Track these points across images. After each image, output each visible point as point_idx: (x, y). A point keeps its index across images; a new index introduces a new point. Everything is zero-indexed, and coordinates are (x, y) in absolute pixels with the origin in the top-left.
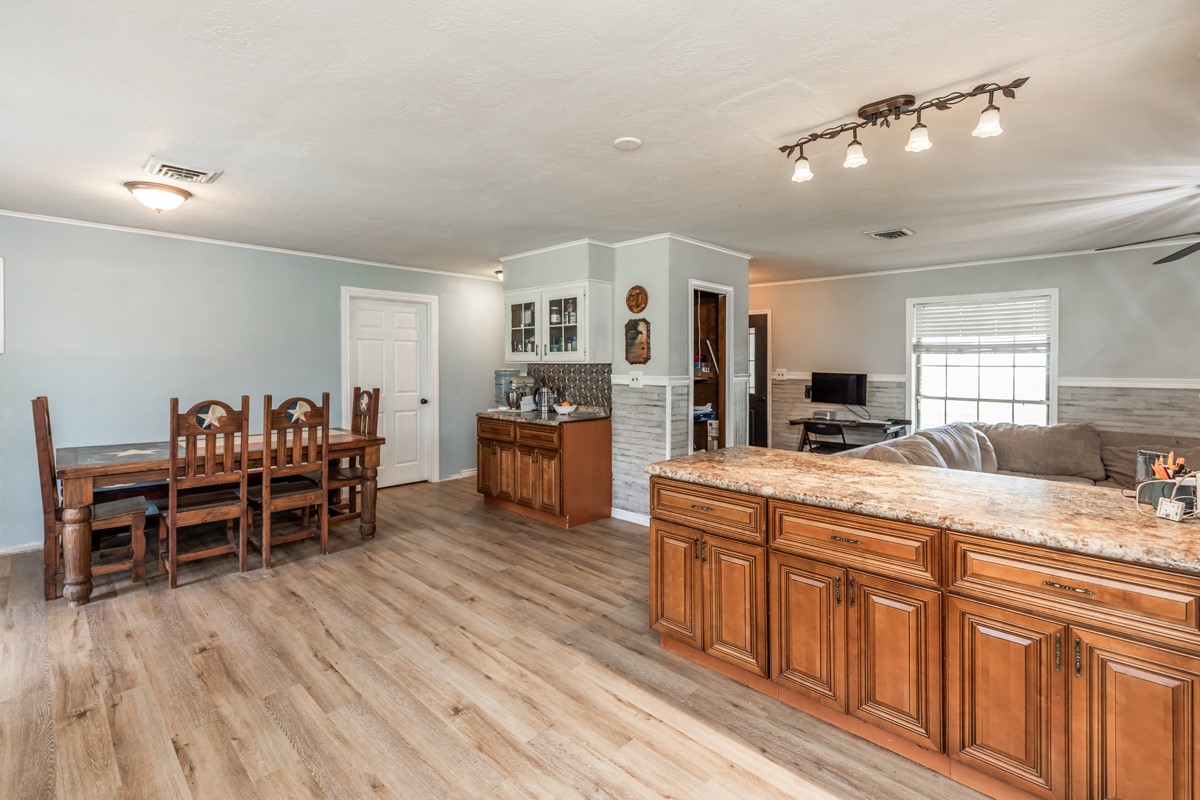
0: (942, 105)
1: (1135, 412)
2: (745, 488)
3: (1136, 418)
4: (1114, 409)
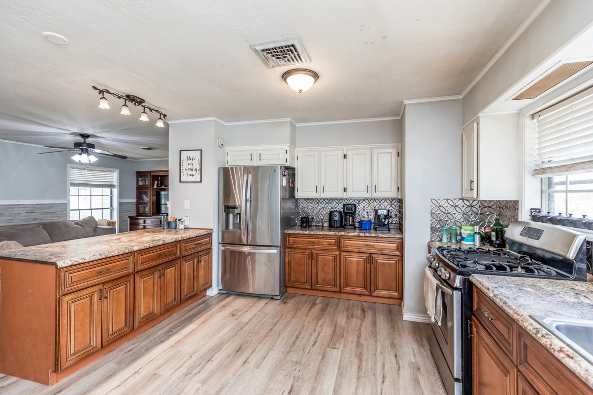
0: (151, 110)
2: (127, 251)
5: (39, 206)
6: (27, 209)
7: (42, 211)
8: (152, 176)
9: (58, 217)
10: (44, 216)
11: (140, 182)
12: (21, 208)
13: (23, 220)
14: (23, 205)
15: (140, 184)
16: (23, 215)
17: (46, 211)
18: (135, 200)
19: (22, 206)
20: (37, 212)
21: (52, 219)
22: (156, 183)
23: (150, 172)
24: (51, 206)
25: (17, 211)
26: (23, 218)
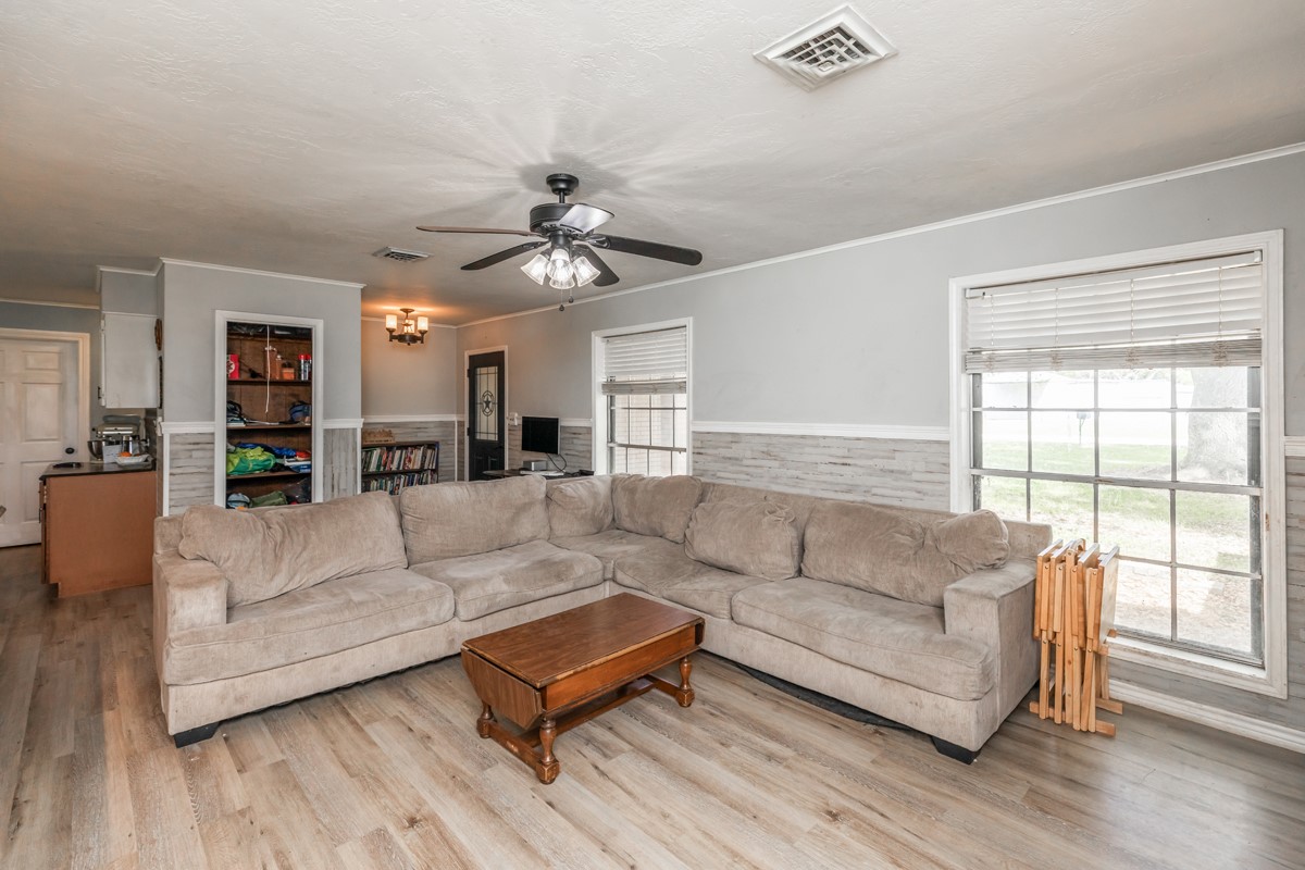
5: (861, 444)
7: (871, 463)
10: (873, 480)
12: (817, 446)
13: (824, 486)
14: (824, 437)
17: (881, 463)
19: (821, 440)
20: (855, 465)
21: (900, 498)
24: (895, 447)
26: (823, 478)
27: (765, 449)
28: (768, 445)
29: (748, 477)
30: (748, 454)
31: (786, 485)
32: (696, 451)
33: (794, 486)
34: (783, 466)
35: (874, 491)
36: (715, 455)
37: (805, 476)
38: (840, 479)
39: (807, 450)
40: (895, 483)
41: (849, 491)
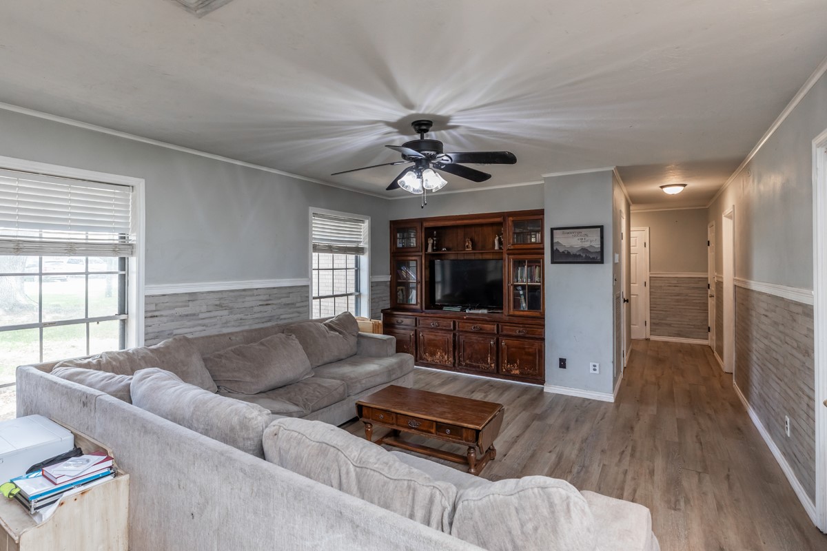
1: (201, 316)
3: (200, 322)
4: (187, 315)
6: (261, 297)
8: (426, 228)
9: (298, 312)
11: (398, 241)
12: (253, 295)
13: (257, 321)
14: (257, 289)
15: (400, 245)
16: (256, 309)
18: (387, 278)
22: (430, 242)
23: (421, 221)
25: (250, 302)
26: (256, 316)
27: (218, 303)
28: (220, 299)
29: (204, 328)
30: (204, 308)
31: (234, 326)
32: (150, 314)
33: (239, 326)
34: (231, 313)
35: (282, 317)
36: (172, 315)
37: (246, 317)
38: (265, 314)
39: (247, 299)
40: (290, 311)
41: (270, 321)
